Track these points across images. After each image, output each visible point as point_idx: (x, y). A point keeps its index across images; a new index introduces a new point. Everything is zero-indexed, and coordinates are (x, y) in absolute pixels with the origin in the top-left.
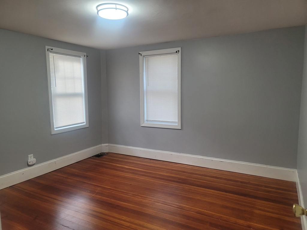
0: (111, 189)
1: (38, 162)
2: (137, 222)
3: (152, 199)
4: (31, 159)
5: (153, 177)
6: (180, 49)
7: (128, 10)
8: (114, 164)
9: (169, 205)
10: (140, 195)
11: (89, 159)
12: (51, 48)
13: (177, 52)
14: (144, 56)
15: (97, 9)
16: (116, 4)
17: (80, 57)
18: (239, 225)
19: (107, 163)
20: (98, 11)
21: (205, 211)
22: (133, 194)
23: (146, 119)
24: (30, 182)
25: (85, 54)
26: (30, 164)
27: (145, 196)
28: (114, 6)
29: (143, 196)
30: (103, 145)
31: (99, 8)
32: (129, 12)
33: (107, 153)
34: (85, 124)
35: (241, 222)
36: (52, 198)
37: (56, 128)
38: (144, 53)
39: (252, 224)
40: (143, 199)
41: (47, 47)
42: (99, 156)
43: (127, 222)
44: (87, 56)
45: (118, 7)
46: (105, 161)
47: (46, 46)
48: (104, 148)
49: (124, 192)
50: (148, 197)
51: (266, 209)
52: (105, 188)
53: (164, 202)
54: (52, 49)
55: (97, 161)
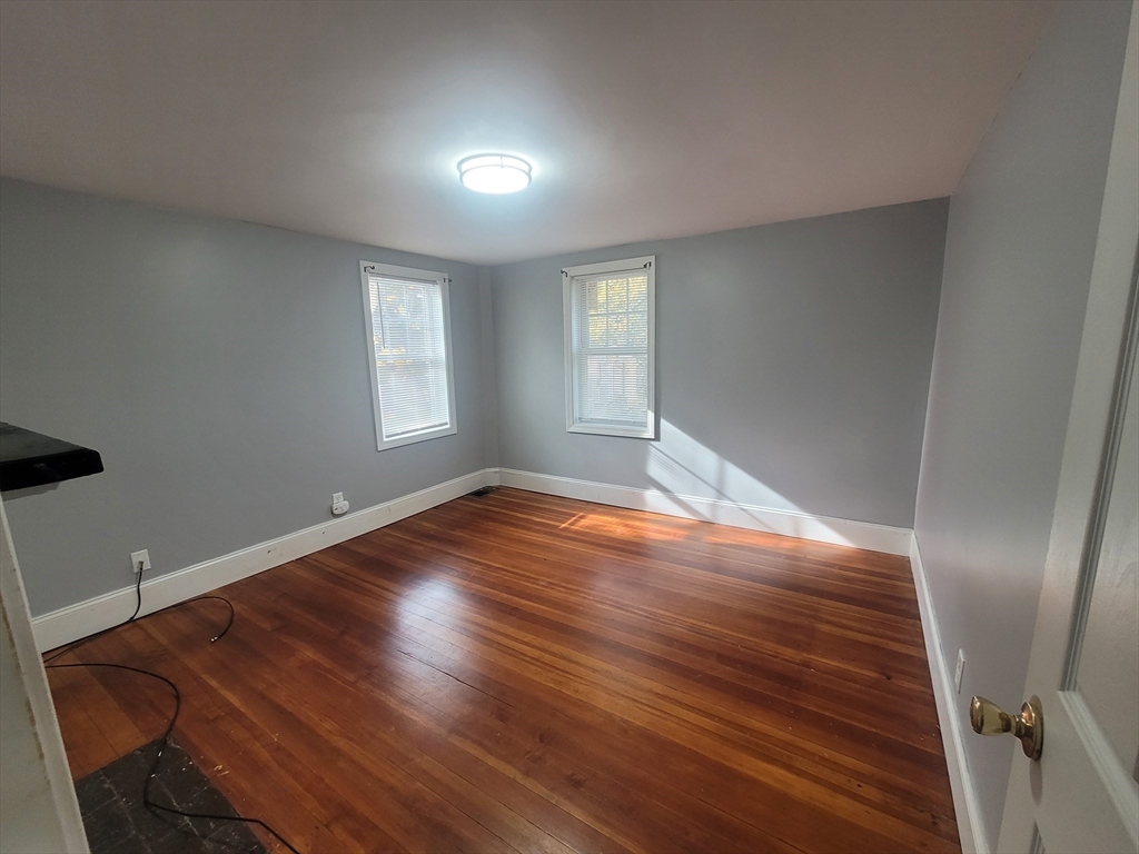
0: (503, 569)
1: (352, 510)
2: (556, 648)
3: (589, 594)
4: (340, 503)
5: (593, 544)
6: (652, 259)
7: (530, 170)
8: (511, 513)
9: (627, 611)
10: (563, 584)
11: (461, 501)
12: (372, 264)
13: (645, 266)
14: (573, 277)
15: (459, 169)
16: (501, 156)
17: (434, 282)
18: (785, 660)
19: (496, 509)
20: (462, 174)
21: (708, 625)
22: (550, 583)
23: (577, 415)
24: (338, 550)
25: (446, 277)
26: (336, 512)
27: (575, 587)
28: (497, 160)
29: (570, 586)
30: (488, 470)
31: (465, 167)
32: (534, 174)
33: (498, 488)
34: (448, 426)
35: (789, 653)
36: (379, 586)
37: (387, 437)
38: (572, 271)
39: (813, 657)
40: (571, 594)
41: (363, 264)
42: (480, 494)
43: (534, 647)
44: (450, 281)
45: (506, 161)
46: (492, 505)
47: (361, 262)
48: (491, 476)
49: (529, 577)
50: (582, 589)
51: (844, 621)
52: (489, 566)
53: (616, 602)
54: (373, 268)
55: (476, 505)
